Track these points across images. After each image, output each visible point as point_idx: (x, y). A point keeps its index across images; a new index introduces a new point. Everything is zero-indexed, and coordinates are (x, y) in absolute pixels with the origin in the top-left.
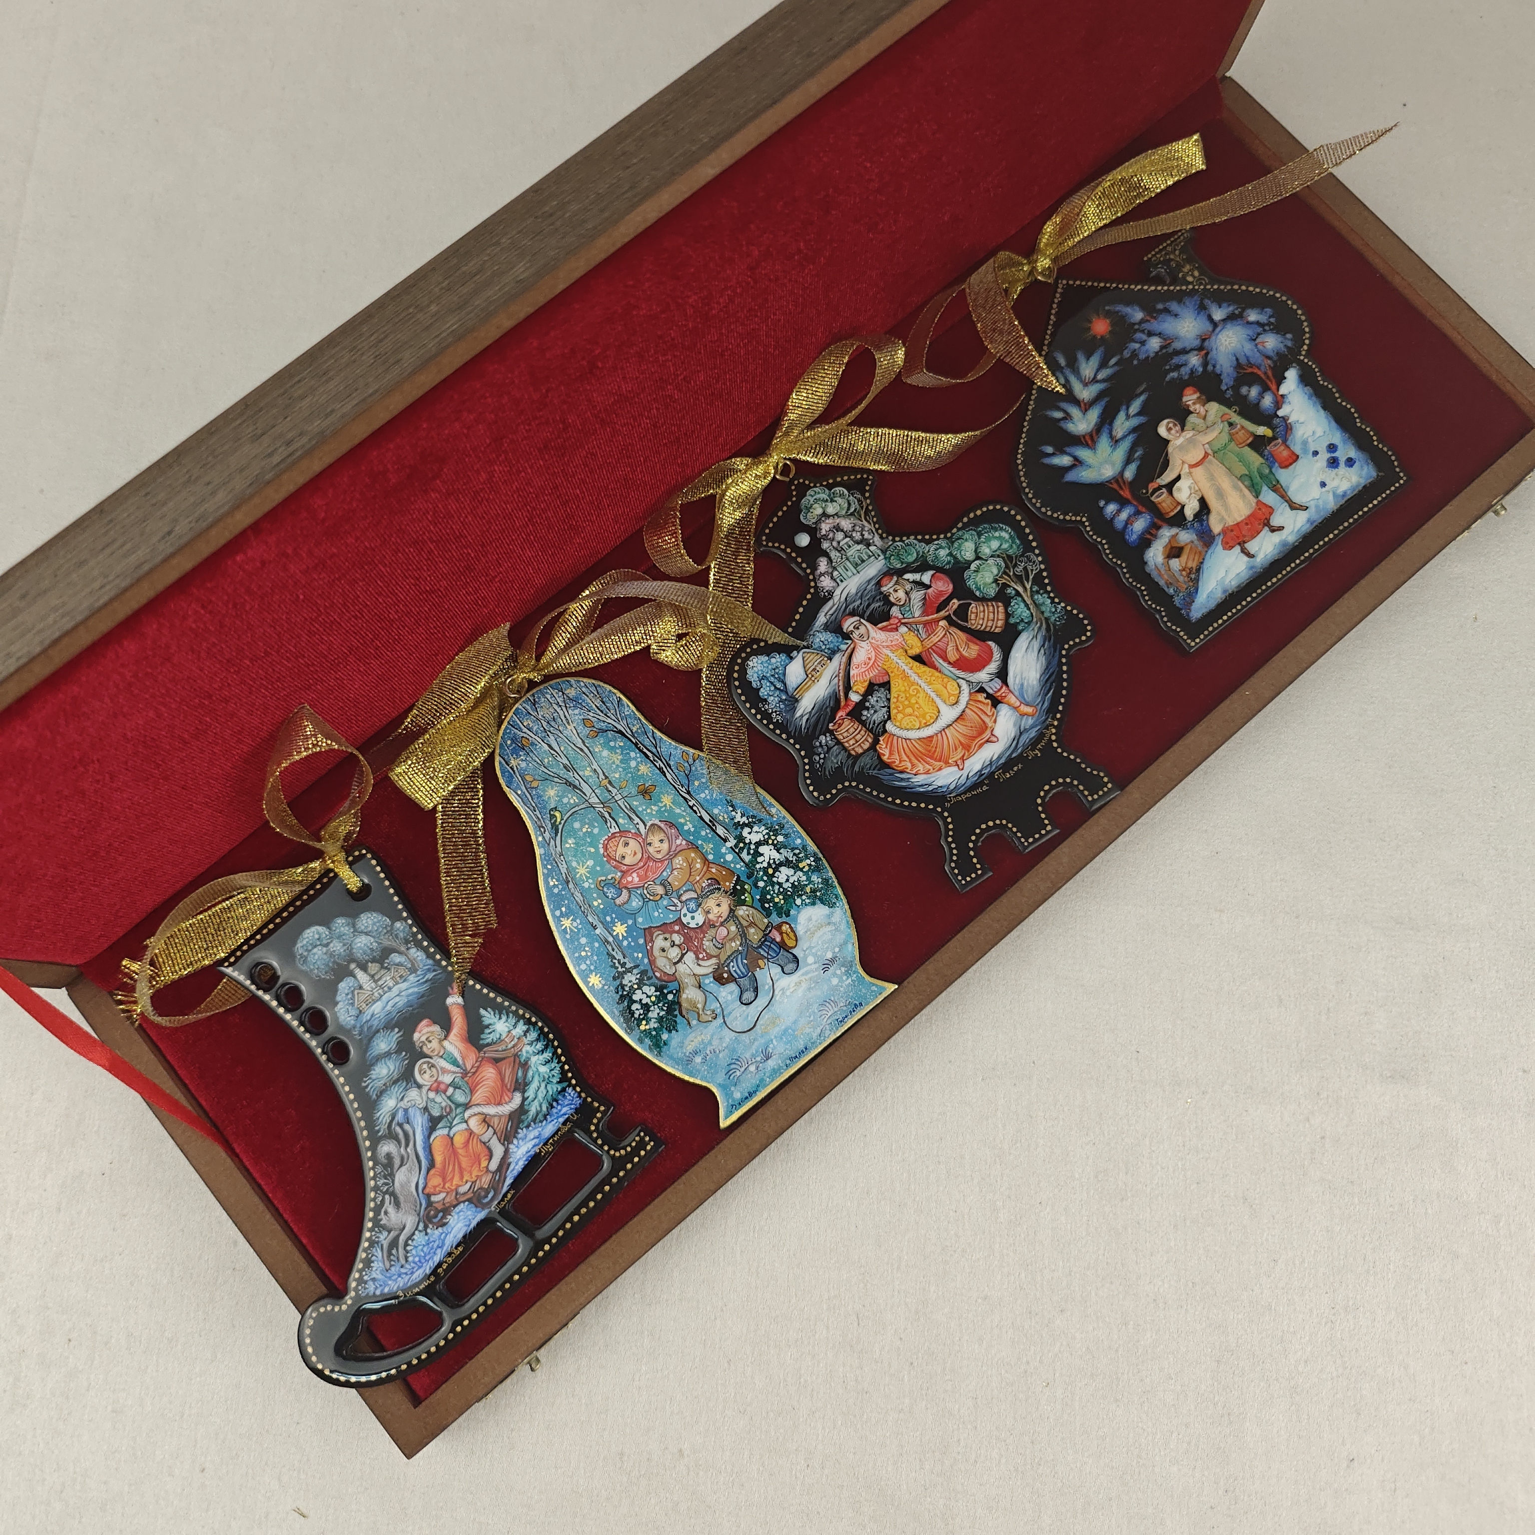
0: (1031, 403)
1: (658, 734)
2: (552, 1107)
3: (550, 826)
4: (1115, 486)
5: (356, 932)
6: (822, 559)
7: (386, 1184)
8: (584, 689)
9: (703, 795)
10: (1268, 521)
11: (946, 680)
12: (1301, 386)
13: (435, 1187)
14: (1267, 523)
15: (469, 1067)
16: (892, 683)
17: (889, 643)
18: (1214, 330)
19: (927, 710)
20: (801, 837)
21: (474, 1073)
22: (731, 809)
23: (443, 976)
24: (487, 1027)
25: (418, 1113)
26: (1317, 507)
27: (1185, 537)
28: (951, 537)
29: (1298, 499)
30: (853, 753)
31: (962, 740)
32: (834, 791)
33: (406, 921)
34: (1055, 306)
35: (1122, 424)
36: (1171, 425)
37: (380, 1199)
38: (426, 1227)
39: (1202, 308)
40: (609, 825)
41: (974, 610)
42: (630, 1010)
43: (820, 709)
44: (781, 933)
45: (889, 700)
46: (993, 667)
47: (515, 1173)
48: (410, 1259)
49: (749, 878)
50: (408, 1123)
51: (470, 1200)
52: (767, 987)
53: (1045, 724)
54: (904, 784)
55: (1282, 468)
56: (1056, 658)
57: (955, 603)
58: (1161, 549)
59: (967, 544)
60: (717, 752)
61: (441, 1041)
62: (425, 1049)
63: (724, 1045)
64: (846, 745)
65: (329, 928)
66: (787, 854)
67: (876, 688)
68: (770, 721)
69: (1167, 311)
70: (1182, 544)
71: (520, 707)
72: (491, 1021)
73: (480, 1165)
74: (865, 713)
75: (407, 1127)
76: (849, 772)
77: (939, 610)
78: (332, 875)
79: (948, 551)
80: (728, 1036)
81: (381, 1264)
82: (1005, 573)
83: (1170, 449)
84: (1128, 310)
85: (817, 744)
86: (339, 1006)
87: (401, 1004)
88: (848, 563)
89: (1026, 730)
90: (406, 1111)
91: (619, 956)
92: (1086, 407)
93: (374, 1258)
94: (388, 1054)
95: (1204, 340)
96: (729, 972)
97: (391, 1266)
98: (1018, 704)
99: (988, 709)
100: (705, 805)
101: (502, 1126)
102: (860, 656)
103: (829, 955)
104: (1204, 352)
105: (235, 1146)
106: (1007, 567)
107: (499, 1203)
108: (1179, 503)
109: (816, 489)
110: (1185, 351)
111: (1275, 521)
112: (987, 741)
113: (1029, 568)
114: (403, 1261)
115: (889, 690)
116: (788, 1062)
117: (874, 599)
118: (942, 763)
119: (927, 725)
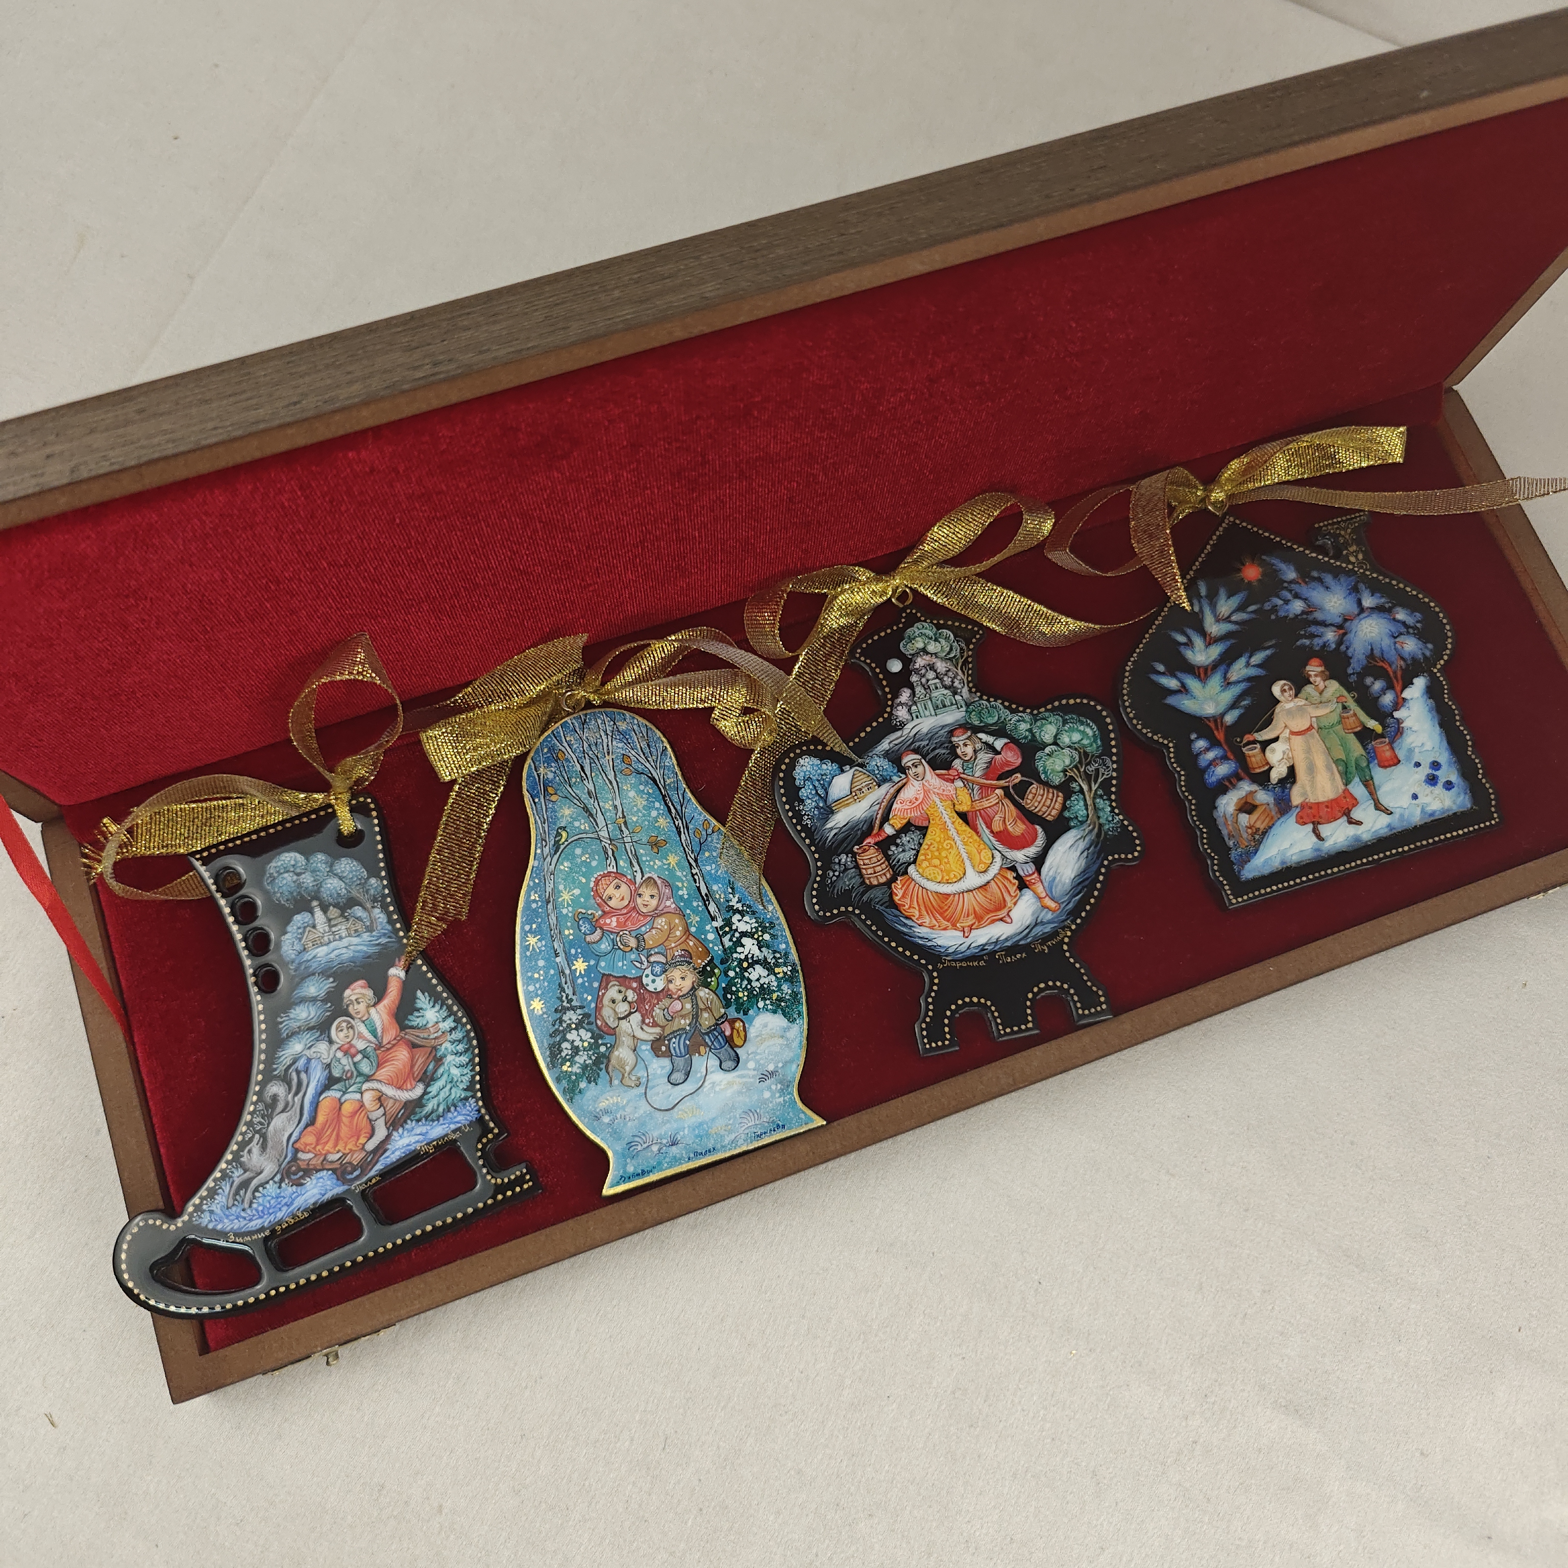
0: (1160, 618)
1: (689, 795)
2: (449, 1111)
3: (553, 842)
4: (1212, 725)
5: (332, 873)
6: (905, 690)
7: (261, 1124)
8: (635, 727)
9: (708, 868)
10: (1350, 811)
11: (982, 846)
12: (1425, 697)
13: (306, 1145)
14: (1347, 813)
15: (385, 1041)
16: (930, 830)
17: (941, 792)
18: (1358, 615)
19: (954, 868)
20: (787, 943)
21: (388, 1049)
22: (730, 890)
23: (396, 945)
24: (418, 1010)
25: (319, 1067)
26: (1402, 815)
27: (1263, 797)
28: (1037, 715)
29: (1385, 801)
30: (867, 882)
31: (977, 909)
32: (835, 912)
33: (382, 881)
34: (1214, 537)
35: (1240, 670)
36: (1286, 688)
37: (250, 1136)
38: (282, 1180)
39: (1355, 590)
40: (608, 862)
41: (1034, 791)
42: (560, 1046)
43: (852, 829)
44: (733, 1029)
46: (1032, 851)
47: (389, 1161)
48: (255, 1206)
49: (722, 962)
50: (306, 1072)
51: (334, 1171)
52: (699, 1075)
53: (1062, 925)
54: (905, 930)
55: (1380, 766)
56: (1097, 866)
57: (1018, 778)
58: (1235, 800)
59: (1049, 726)
60: (739, 833)
61: (368, 1006)
62: (351, 1008)
63: (636, 1115)
64: (864, 871)
65: (307, 859)
66: (767, 953)
68: (800, 822)
69: (1320, 580)
70: (1257, 803)
71: (569, 722)
72: (424, 1006)
73: (358, 1139)
74: (893, 848)
75: (303, 1076)
76: (857, 899)
78: (330, 810)
79: (1029, 727)
80: (644, 1108)
81: (224, 1200)
82: (1076, 767)
83: (1278, 709)
84: (1282, 566)
85: (837, 860)
86: (287, 936)
87: (345, 956)
88: (929, 702)
89: (1042, 923)
90: (309, 1060)
91: (569, 991)
92: (1210, 641)
93: (220, 1191)
94: (314, 1000)
95: (1346, 620)
96: (668, 1047)
97: (234, 1205)
98: (1043, 895)
99: (1013, 889)
100: (707, 878)
101: (394, 1110)
102: (908, 793)
103: (771, 1068)
104: (1341, 632)
105: (135, 1034)
106: (1080, 762)
107: (361, 1184)
108: (1268, 763)
109: (926, 625)
110: (1324, 624)
111: (1356, 814)
112: (1001, 919)
113: (1102, 771)
114: (246, 1205)
115: (924, 835)
116: (692, 1155)
117: (941, 745)
118: (949, 924)
119: (948, 882)
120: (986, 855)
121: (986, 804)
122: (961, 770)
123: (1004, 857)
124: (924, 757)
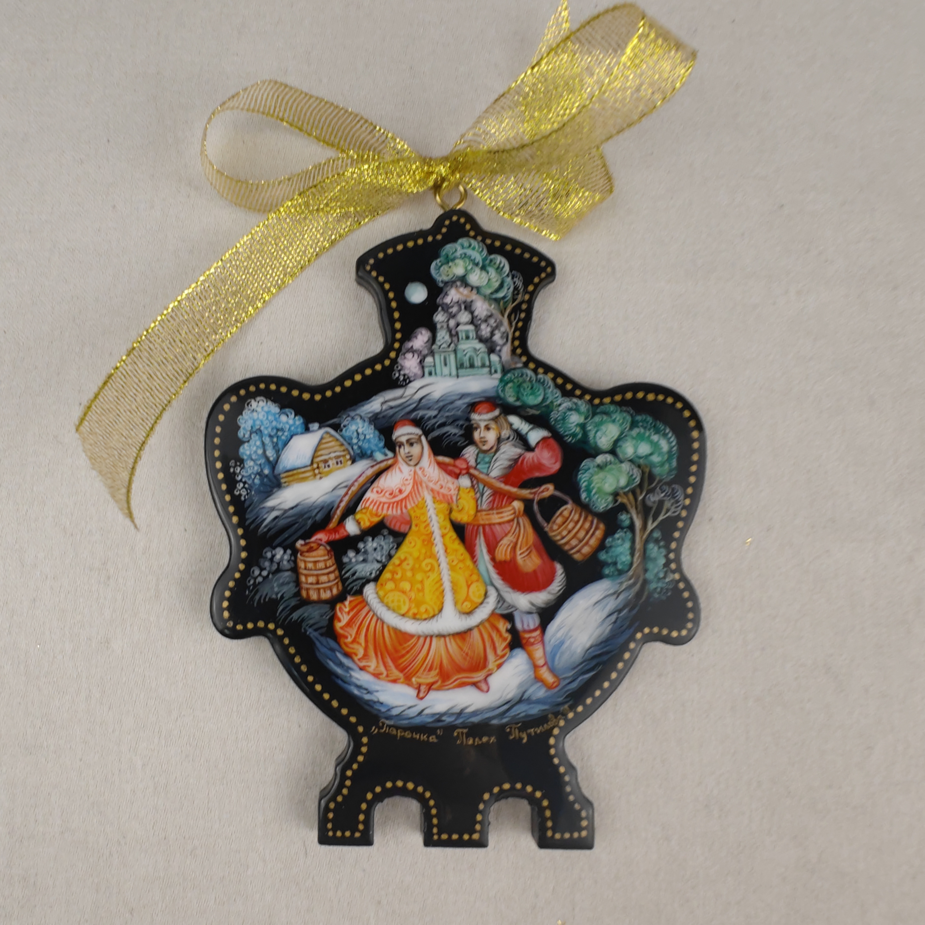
6: (424, 331)
11: (474, 577)
16: (408, 538)
17: (437, 488)
19: (427, 600)
28: (598, 406)
30: (304, 594)
31: (445, 662)
32: (250, 626)
41: (566, 513)
43: (301, 514)
45: (390, 557)
46: (542, 598)
53: (556, 707)
54: (339, 671)
56: (624, 636)
57: (549, 490)
59: (611, 426)
64: (303, 579)
67: (385, 532)
68: (230, 491)
74: (351, 554)
76: (284, 615)
77: (524, 485)
79: (582, 421)
82: (633, 492)
85: (269, 555)
88: (452, 357)
89: (529, 701)
98: (541, 662)
99: (501, 646)
102: (391, 481)
106: (641, 485)
109: (474, 243)
112: (475, 684)
113: (667, 505)
115: (399, 545)
117: (454, 421)
118: (401, 675)
119: (415, 617)
120: (477, 590)
121: (495, 518)
122: (472, 463)
123: (501, 599)
124: (426, 433)
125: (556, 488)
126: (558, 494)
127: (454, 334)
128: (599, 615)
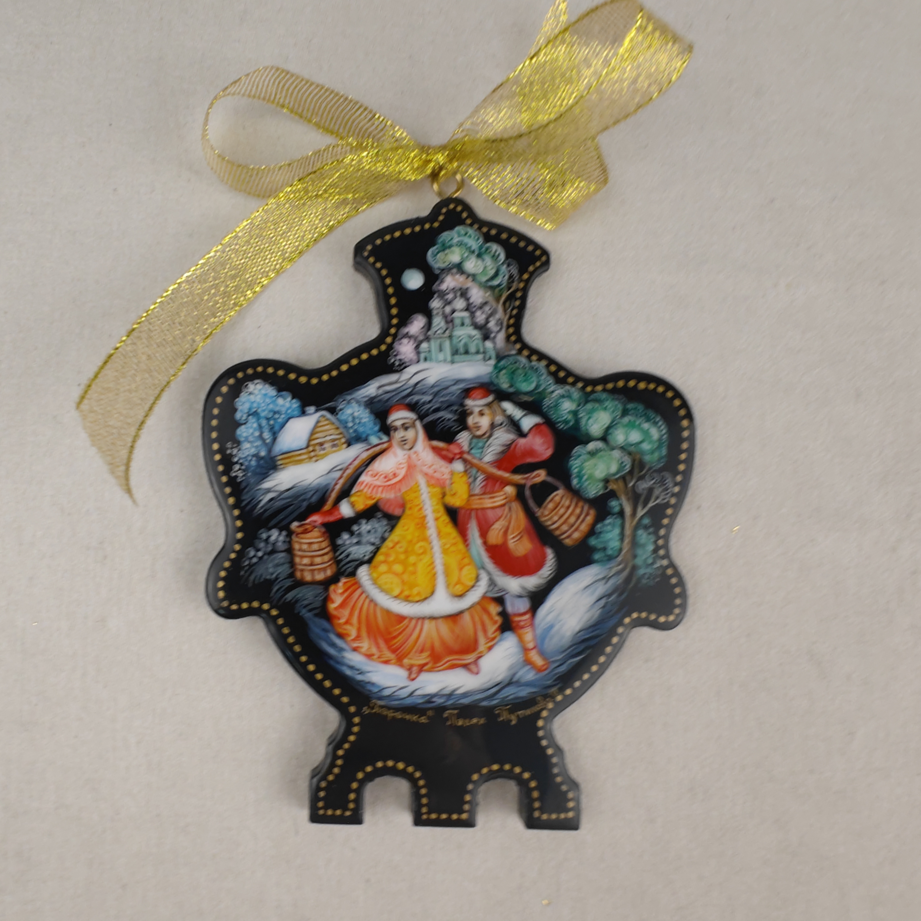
6: (420, 317)
11: (466, 560)
16: (402, 522)
17: (430, 471)
28: (590, 393)
30: (298, 574)
41: (557, 499)
43: (297, 496)
45: (383, 539)
46: (532, 582)
53: (545, 691)
54: (332, 651)
56: (612, 621)
57: (541, 476)
59: (603, 414)
64: (297, 560)
67: (379, 515)
68: (226, 472)
74: (345, 536)
76: (279, 595)
77: (517, 470)
79: (575, 408)
82: (623, 478)
85: (264, 536)
88: (448, 343)
89: (518, 684)
98: (531, 645)
99: (492, 629)
102: (385, 465)
106: (631, 472)
109: (471, 231)
112: (465, 666)
113: (656, 492)
115: (393, 528)
117: (448, 406)
118: (393, 656)
119: (407, 599)
120: (468, 573)
121: (488, 503)
122: (466, 448)
123: (492, 583)
124: (421, 418)
125: (549, 474)
126: (550, 479)
127: (449, 321)
128: (588, 599)
